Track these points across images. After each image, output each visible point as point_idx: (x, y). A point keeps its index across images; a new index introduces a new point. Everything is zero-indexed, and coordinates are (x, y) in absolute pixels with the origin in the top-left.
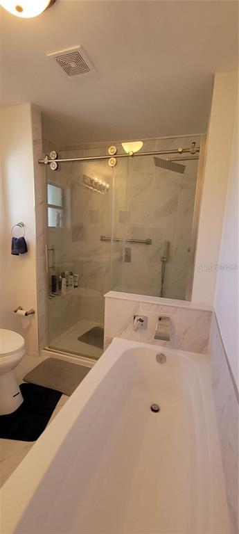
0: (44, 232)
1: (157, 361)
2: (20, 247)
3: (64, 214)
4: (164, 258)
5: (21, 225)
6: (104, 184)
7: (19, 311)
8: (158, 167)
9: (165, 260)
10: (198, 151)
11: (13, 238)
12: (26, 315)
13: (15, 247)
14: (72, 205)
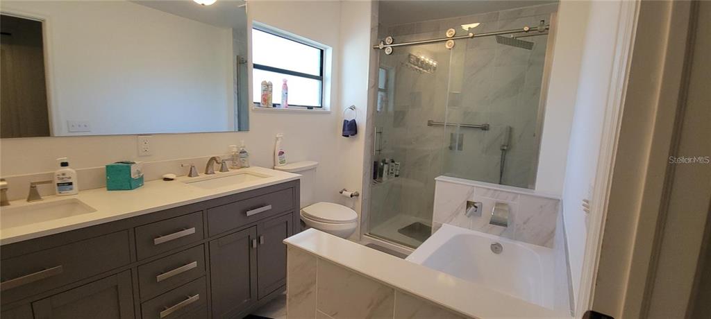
0: (373, 114)
1: (493, 250)
2: (351, 129)
3: (387, 97)
4: (504, 146)
5: (353, 108)
6: (431, 62)
7: (344, 192)
8: (500, 44)
9: (505, 148)
10: (548, 29)
11: (345, 121)
12: (351, 196)
13: (346, 129)
14: (395, 88)
